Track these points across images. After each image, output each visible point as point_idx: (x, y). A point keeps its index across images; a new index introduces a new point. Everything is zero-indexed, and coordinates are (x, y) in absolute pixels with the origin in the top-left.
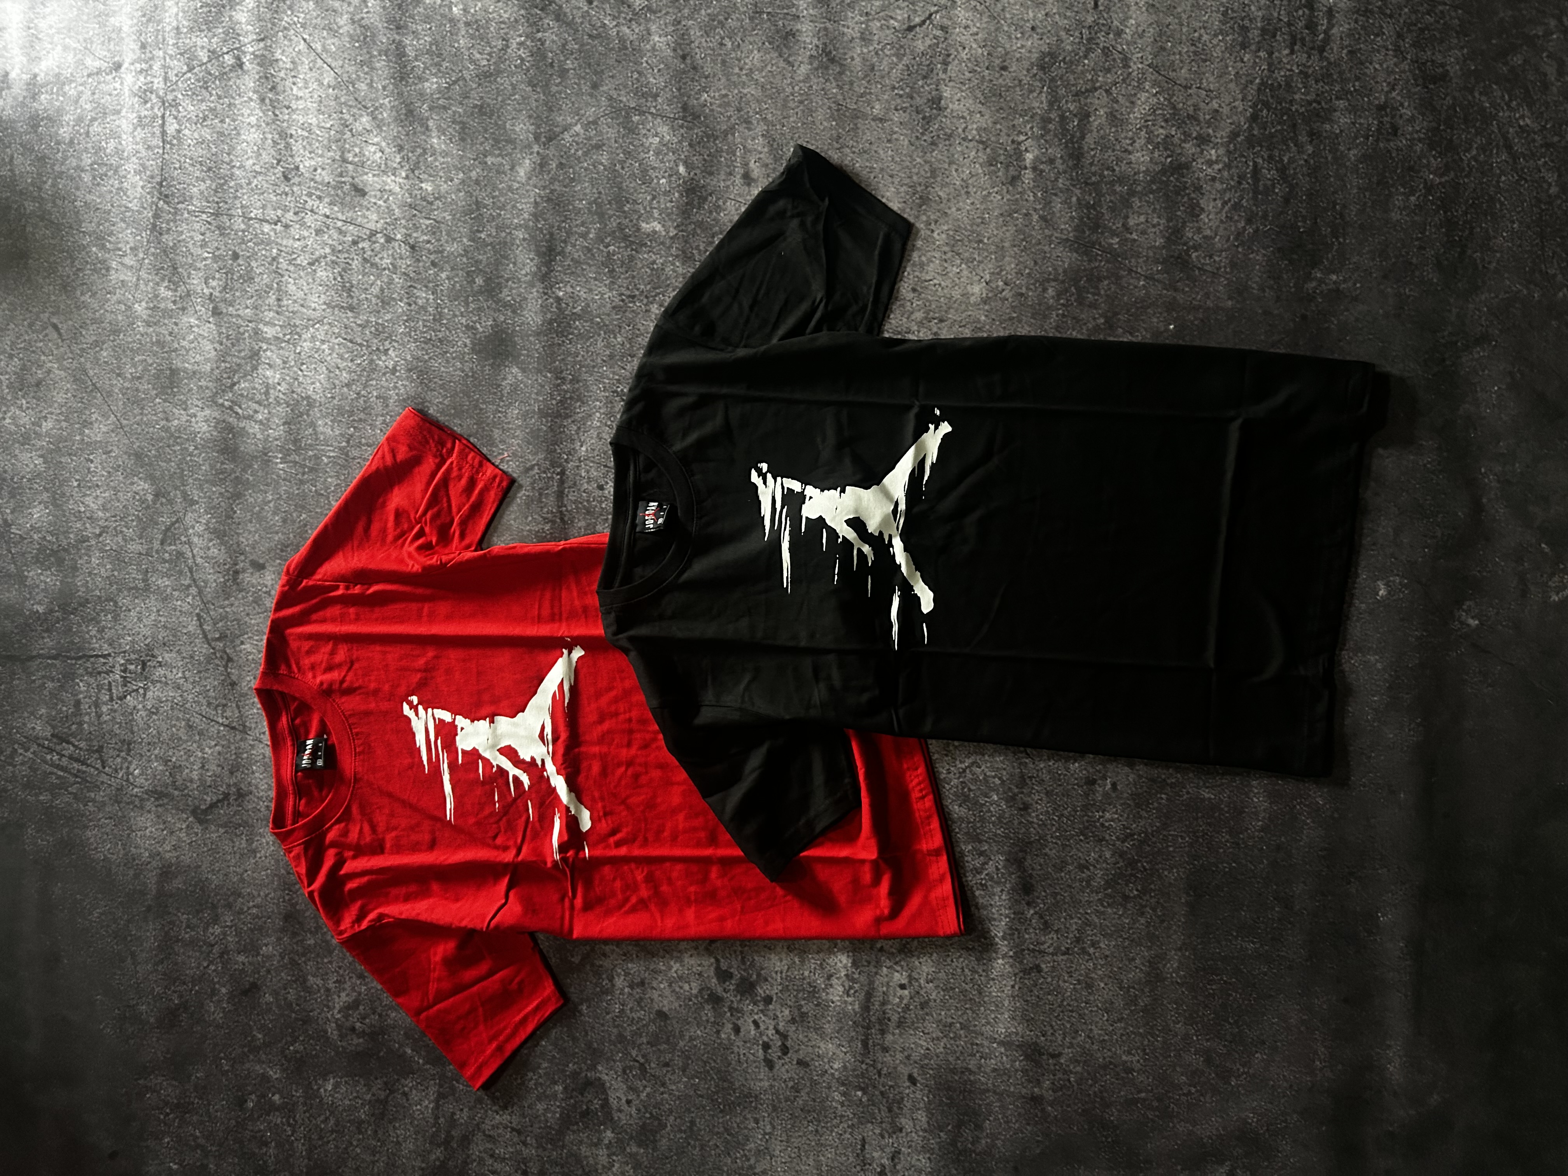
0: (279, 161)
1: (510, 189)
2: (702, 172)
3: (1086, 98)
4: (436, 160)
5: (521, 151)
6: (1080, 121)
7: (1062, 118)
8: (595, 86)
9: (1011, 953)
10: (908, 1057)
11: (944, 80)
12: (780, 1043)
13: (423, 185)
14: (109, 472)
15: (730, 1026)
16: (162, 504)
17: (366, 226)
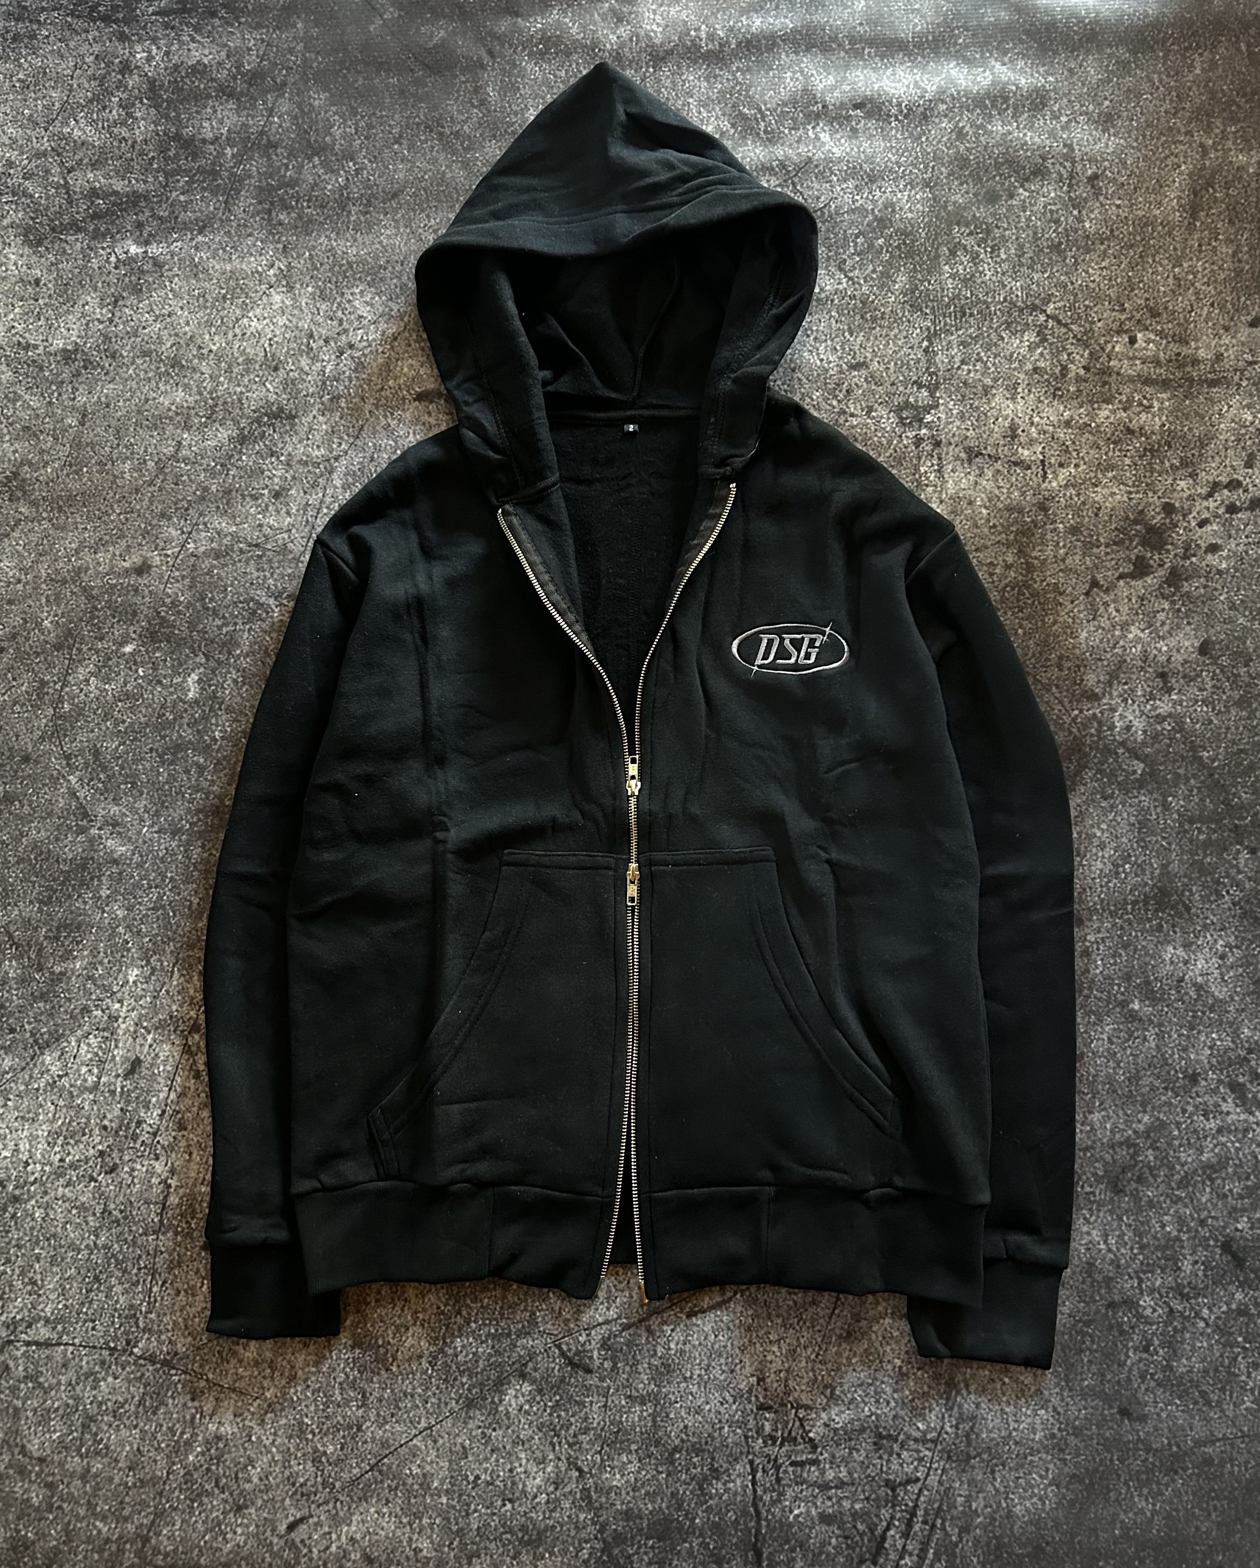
0: (92, 1179)
1: (140, 866)
2: (132, 624)
3: (75, 192)
4: (101, 963)
5: (96, 851)
6: (98, 198)
7: (95, 217)
8: (26, 759)
9: (1075, 212)
10: (1227, 329)
11: (45, 347)
12: (1226, 492)
13: (131, 980)
14: (493, 1451)
15: (1209, 557)
16: (535, 1370)
17: (177, 1057)
